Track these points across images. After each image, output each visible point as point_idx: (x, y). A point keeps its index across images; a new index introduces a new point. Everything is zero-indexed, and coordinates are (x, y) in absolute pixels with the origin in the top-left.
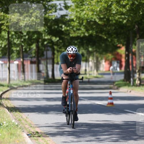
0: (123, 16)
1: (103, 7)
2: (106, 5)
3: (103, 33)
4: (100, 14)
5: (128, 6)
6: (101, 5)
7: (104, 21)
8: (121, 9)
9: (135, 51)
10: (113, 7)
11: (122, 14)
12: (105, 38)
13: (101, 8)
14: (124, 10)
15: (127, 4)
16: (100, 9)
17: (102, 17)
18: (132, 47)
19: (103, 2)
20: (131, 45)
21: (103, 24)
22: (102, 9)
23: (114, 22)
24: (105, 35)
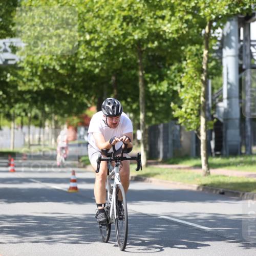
0: (95, 63)
3: (66, 86)
4: (62, 59)
5: (102, 48)
7: (67, 70)
8: (92, 53)
10: (80, 49)
11: (94, 59)
12: (68, 93)
14: (96, 55)
15: (101, 46)
17: (64, 62)
21: (66, 74)
23: (82, 70)
24: (68, 88)
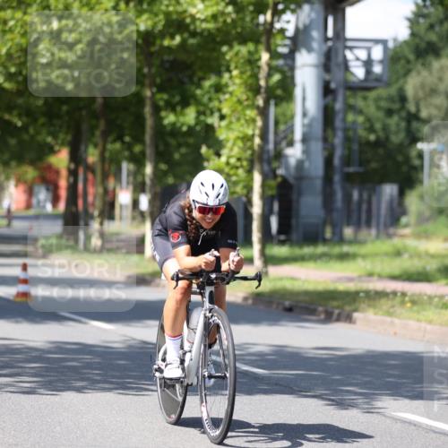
1: (17, 45)
2: (23, 41)
3: (15, 112)
4: (9, 64)
6: (12, 40)
7: (18, 82)
9: (94, 163)
12: (19, 124)
13: (11, 48)
16: (9, 50)
17: (13, 70)
18: (86, 151)
19: (16, 31)
20: (83, 148)
21: (14, 91)
22: (13, 51)
24: (20, 116)
